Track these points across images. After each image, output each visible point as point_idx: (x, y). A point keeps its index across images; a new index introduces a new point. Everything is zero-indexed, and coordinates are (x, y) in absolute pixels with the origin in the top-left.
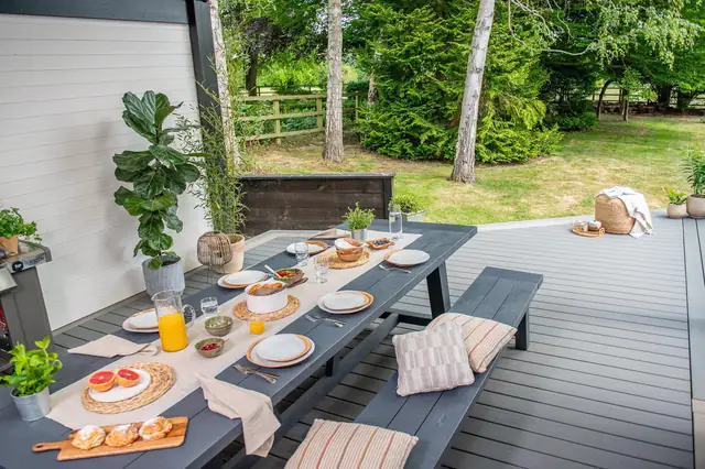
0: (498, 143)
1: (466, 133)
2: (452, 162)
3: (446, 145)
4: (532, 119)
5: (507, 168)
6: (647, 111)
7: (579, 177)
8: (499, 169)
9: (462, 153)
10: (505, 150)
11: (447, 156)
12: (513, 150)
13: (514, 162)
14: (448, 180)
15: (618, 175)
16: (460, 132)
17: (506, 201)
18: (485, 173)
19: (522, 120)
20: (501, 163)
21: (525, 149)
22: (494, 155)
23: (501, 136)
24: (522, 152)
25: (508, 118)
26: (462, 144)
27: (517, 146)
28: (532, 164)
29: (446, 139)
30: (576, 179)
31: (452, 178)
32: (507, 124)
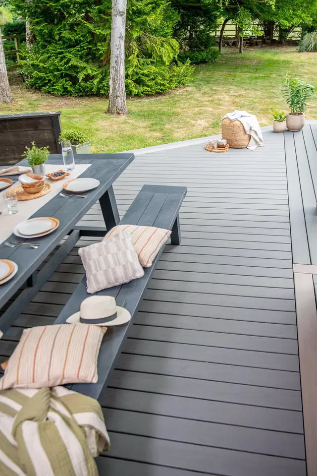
0: (143, 78)
1: (116, 71)
2: (107, 97)
3: (100, 82)
4: (169, 56)
5: (153, 99)
6: (257, 44)
7: (208, 103)
8: (146, 101)
9: (114, 88)
10: (149, 83)
11: (102, 92)
12: (156, 84)
13: (158, 94)
14: (106, 113)
15: (237, 100)
16: (111, 70)
17: (154, 127)
18: (135, 105)
19: (161, 57)
20: (148, 95)
21: (165, 82)
22: (141, 89)
23: (145, 72)
24: (163, 85)
25: (150, 56)
26: (114, 80)
27: (159, 80)
28: (172, 95)
29: (100, 76)
30: (206, 106)
31: (109, 111)
32: (149, 60)
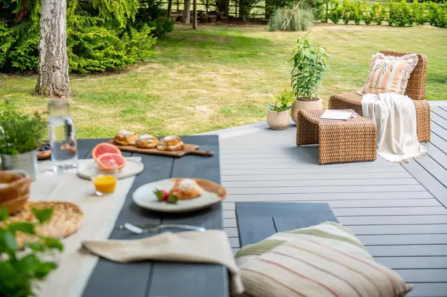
0: (86, 45)
1: (53, 27)
2: (35, 71)
3: (12, 48)
4: (126, 15)
5: (104, 79)
8: (94, 80)
9: (49, 54)
10: (98, 54)
11: (16, 65)
12: (107, 55)
13: (109, 71)
14: (32, 95)
15: (236, 80)
19: (112, 15)
20: (93, 73)
21: (121, 53)
22: (83, 62)
23: (91, 35)
24: (118, 57)
25: (95, 12)
26: (48, 41)
27: (111, 50)
28: (132, 73)
29: (11, 40)
31: (38, 91)
32: (95, 19)
